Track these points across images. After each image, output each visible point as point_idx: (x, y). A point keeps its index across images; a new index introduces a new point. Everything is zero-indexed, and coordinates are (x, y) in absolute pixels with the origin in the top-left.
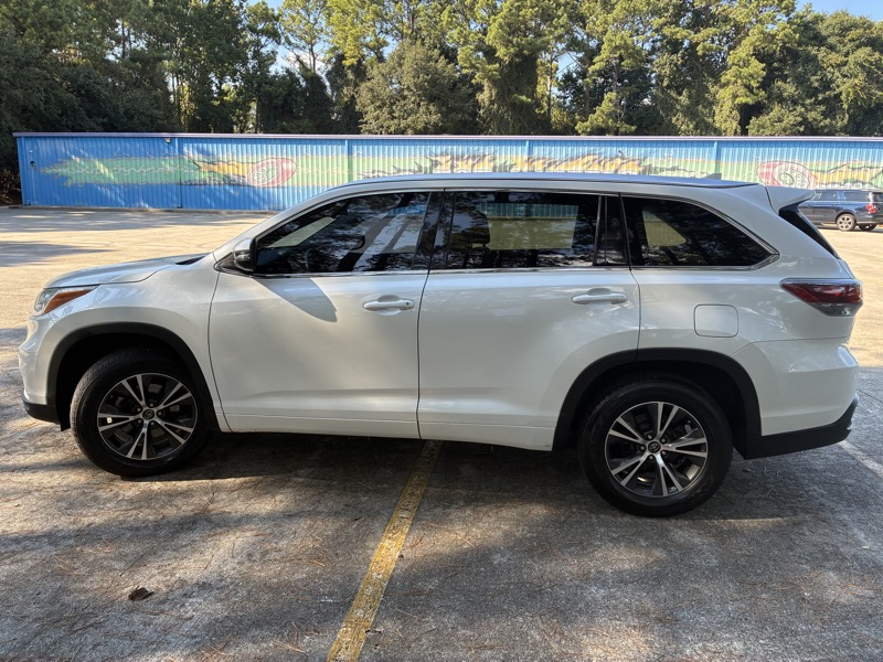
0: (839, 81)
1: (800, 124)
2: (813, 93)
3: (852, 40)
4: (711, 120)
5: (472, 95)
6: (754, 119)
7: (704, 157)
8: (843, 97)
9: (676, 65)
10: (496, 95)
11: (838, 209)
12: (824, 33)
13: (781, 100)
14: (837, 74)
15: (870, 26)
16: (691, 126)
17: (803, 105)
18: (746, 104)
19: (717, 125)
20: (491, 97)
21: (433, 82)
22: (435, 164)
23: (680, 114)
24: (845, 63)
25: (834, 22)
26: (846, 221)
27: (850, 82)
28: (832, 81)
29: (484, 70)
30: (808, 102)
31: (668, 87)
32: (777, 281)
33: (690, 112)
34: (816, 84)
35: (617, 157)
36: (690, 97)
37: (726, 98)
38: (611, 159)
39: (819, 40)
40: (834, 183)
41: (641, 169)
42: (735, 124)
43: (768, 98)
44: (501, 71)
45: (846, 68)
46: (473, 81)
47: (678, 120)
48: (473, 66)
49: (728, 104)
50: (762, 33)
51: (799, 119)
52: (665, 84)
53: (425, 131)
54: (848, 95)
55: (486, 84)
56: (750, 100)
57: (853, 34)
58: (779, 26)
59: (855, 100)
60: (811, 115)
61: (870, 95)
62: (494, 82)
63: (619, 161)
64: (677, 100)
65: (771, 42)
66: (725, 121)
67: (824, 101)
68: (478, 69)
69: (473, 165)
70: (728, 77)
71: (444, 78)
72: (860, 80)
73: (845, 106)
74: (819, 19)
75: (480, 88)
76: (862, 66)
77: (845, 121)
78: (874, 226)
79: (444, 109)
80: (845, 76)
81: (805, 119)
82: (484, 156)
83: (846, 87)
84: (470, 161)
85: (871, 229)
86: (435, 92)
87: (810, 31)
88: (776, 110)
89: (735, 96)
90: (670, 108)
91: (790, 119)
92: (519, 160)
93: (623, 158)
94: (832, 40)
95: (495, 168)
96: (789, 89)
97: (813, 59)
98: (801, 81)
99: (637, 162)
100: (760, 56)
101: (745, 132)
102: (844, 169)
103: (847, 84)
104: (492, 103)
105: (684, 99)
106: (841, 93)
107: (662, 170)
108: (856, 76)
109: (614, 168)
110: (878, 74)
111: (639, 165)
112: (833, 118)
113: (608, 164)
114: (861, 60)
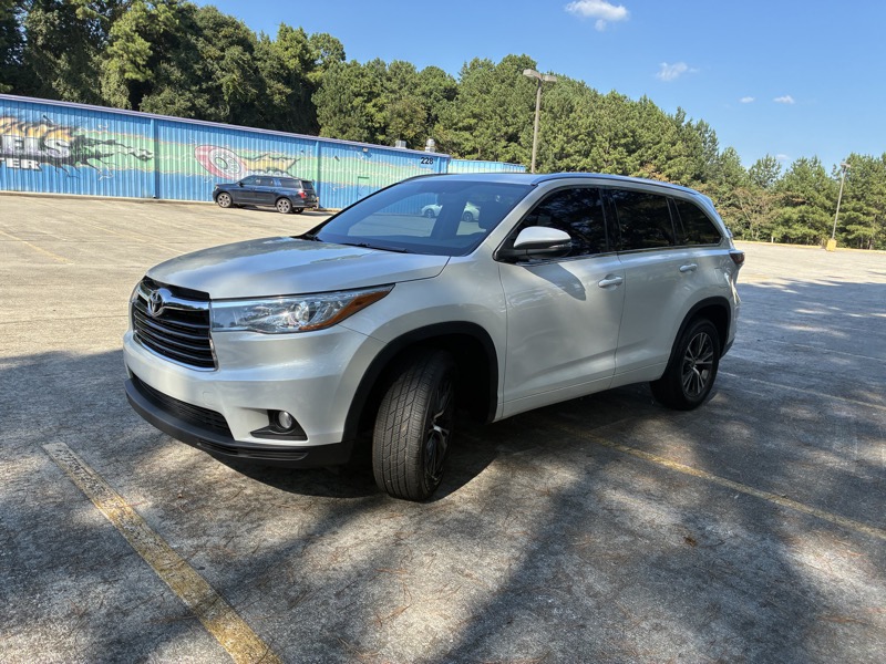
0: (219, 73)
1: (190, 109)
2: (197, 80)
3: (225, 37)
4: (97, 91)
6: (145, 98)
7: (141, 133)
8: (224, 89)
9: (52, 24)
11: (277, 194)
12: (199, 24)
13: (170, 83)
14: (216, 66)
15: (238, 27)
16: (76, 95)
17: (191, 92)
18: (136, 81)
19: (106, 97)
23: (60, 80)
24: (223, 58)
25: (208, 15)
26: (284, 205)
27: (229, 76)
28: (213, 73)
30: (194, 88)
31: (43, 46)
33: (73, 79)
34: (199, 73)
35: (42, 123)
36: (70, 62)
37: (113, 73)
38: (35, 125)
39: (198, 31)
40: (260, 170)
41: (73, 139)
42: (125, 100)
43: (156, 78)
45: (224, 62)
47: (58, 84)
49: (115, 78)
50: (144, 10)
51: (189, 104)
52: (40, 41)
54: (228, 87)
56: (139, 77)
57: (225, 31)
58: (162, 12)
59: (234, 94)
60: (200, 102)
61: (246, 91)
63: (45, 128)
64: (55, 64)
65: (153, 22)
66: (114, 94)
67: (208, 91)
70: (115, 48)
72: (236, 75)
73: (226, 98)
74: (191, 9)
76: (237, 63)
77: (228, 111)
78: (302, 209)
80: (223, 70)
81: (194, 105)
85: (300, 212)
87: (185, 14)
88: (167, 93)
89: (122, 71)
90: (49, 71)
91: (182, 103)
93: (49, 125)
94: (207, 32)
96: (176, 74)
97: (192, 48)
98: (184, 66)
99: (66, 131)
100: (145, 35)
101: (136, 108)
102: (266, 158)
103: (227, 78)
105: (63, 62)
106: (221, 85)
107: (97, 142)
108: (233, 72)
109: (39, 135)
110: (250, 73)
111: (70, 134)
112: (217, 108)
113: (31, 130)
114: (236, 57)
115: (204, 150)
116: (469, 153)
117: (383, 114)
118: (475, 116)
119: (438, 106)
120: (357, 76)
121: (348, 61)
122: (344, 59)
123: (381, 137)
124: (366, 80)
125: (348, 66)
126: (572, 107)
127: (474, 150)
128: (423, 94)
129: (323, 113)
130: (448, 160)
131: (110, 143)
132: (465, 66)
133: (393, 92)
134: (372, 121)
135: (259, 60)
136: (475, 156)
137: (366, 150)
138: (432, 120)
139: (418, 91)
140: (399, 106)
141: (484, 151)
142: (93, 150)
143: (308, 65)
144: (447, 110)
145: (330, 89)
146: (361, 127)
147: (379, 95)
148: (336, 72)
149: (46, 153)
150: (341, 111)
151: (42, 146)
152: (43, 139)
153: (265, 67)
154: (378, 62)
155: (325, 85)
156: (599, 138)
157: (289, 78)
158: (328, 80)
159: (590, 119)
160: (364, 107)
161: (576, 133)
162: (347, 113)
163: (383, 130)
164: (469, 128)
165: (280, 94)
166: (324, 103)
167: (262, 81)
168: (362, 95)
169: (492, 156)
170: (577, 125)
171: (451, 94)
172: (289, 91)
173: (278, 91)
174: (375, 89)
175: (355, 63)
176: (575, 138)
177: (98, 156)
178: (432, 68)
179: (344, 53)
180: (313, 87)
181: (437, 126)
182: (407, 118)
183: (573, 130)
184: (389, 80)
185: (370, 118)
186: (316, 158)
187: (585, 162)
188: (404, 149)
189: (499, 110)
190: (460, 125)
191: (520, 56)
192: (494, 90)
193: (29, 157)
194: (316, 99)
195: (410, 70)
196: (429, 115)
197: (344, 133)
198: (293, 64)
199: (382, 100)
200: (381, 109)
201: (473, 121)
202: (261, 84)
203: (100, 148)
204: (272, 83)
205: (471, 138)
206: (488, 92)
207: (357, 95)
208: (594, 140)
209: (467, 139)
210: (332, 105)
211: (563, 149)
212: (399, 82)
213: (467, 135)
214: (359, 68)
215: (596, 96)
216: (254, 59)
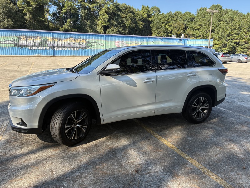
0: (125, 21)
1: (118, 31)
2: (120, 24)
3: (127, 11)
4: (96, 29)
5: (23, 17)
6: (107, 30)
7: (102, 39)
8: (127, 25)
9: (86, 13)
10: (32, 17)
12: (121, 9)
13: (113, 25)
14: (125, 19)
15: (131, 8)
16: (92, 31)
17: (118, 27)
18: (105, 26)
19: (98, 31)
20: (30, 17)
21: (9, 11)
22: (20, 39)
23: (88, 27)
24: (126, 17)
25: (123, 6)
27: (128, 22)
28: (124, 21)
29: (27, 9)
30: (119, 26)
31: (84, 19)
32: (217, 69)
33: (91, 27)
34: (120, 22)
35: (79, 38)
36: (90, 22)
37: (100, 23)
38: (78, 39)
39: (120, 10)
41: (86, 42)
42: (103, 31)
43: (110, 24)
44: (33, 9)
45: (127, 18)
46: (23, 12)
47: (88, 28)
48: (23, 7)
49: (100, 25)
50: (107, 7)
51: (118, 30)
52: (83, 18)
53: (8, 27)
54: (128, 25)
55: (28, 13)
56: (106, 25)
57: (127, 9)
58: (110, 6)
59: (129, 26)
60: (120, 29)
61: (132, 25)
62: (31, 13)
63: (80, 40)
64: (87, 23)
65: (109, 10)
66: (100, 30)
67: (123, 26)
68: (25, 8)
69: (34, 40)
70: (100, 18)
71: (13, 10)
72: (130, 21)
73: (127, 28)
74: (119, 5)
75: (26, 14)
76: (130, 18)
77: (128, 31)
79: (14, 20)
80: (126, 20)
81: (119, 30)
82: (37, 37)
83: (127, 23)
84: (33, 38)
86: (10, 15)
87: (117, 7)
88: (112, 28)
89: (102, 23)
90: (85, 25)
91: (116, 30)
92: (50, 38)
93: (81, 39)
94: (123, 11)
95: (41, 40)
96: (115, 23)
97: (119, 15)
98: (117, 21)
99: (85, 40)
100: (107, 13)
101: (105, 33)
102: (133, 43)
103: (127, 22)
104: (30, 19)
105: (89, 23)
107: (92, 42)
108: (129, 20)
109: (78, 42)
110: (134, 20)
111: (85, 41)
112: (125, 30)
113: (77, 41)
114: (130, 16)
115: (117, 42)
116: (198, 37)
117: (171, 28)
118: (200, 25)
119: (188, 23)
120: (163, 17)
121: (161, 13)
122: (160, 13)
123: (170, 35)
124: (166, 18)
125: (161, 15)
126: (233, 19)
127: (200, 36)
128: (184, 20)
129: (153, 29)
130: (187, 40)
131: (94, 42)
132: (198, 10)
133: (175, 21)
134: (168, 30)
135: (136, 16)
136: (200, 38)
137: (162, 39)
138: (186, 28)
139: (182, 20)
140: (176, 25)
141: (203, 36)
142: (91, 44)
143: (149, 16)
144: (191, 25)
145: (155, 22)
146: (164, 32)
147: (170, 22)
148: (157, 17)
149: (80, 46)
150: (158, 28)
151: (79, 44)
152: (79, 43)
153: (137, 18)
154: (170, 12)
155: (154, 21)
156: (243, 29)
157: (144, 20)
158: (155, 20)
159: (240, 23)
160: (165, 26)
161: (234, 27)
162: (160, 28)
163: (171, 32)
164: (198, 29)
165: (141, 25)
166: (153, 26)
167: (137, 22)
168: (165, 23)
169: (205, 37)
170: (235, 25)
171: (192, 19)
172: (144, 24)
173: (141, 24)
174: (169, 21)
175: (163, 14)
176: (234, 29)
177: (92, 46)
178: (187, 12)
179: (160, 11)
180: (150, 22)
181: (188, 29)
182: (178, 28)
183: (233, 27)
184: (173, 17)
185: (167, 29)
186: (147, 42)
187: (237, 37)
188: (175, 37)
189: (208, 23)
190: (195, 28)
191: (217, 5)
192: (207, 16)
193: (76, 47)
194: (151, 25)
195: (180, 13)
196: (186, 26)
197: (159, 34)
198: (145, 16)
199: (171, 23)
200: (171, 26)
201: (199, 27)
202: (136, 23)
203: (93, 44)
204: (139, 22)
205: (199, 32)
206: (204, 17)
207: (163, 23)
208: (241, 29)
209: (197, 33)
210: (155, 26)
211: (230, 33)
212: (176, 17)
213: (197, 31)
214: (164, 15)
215: (242, 15)
216: (135, 16)
